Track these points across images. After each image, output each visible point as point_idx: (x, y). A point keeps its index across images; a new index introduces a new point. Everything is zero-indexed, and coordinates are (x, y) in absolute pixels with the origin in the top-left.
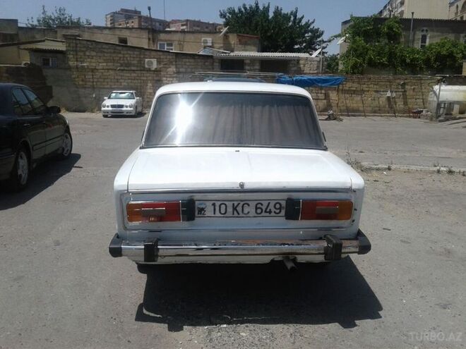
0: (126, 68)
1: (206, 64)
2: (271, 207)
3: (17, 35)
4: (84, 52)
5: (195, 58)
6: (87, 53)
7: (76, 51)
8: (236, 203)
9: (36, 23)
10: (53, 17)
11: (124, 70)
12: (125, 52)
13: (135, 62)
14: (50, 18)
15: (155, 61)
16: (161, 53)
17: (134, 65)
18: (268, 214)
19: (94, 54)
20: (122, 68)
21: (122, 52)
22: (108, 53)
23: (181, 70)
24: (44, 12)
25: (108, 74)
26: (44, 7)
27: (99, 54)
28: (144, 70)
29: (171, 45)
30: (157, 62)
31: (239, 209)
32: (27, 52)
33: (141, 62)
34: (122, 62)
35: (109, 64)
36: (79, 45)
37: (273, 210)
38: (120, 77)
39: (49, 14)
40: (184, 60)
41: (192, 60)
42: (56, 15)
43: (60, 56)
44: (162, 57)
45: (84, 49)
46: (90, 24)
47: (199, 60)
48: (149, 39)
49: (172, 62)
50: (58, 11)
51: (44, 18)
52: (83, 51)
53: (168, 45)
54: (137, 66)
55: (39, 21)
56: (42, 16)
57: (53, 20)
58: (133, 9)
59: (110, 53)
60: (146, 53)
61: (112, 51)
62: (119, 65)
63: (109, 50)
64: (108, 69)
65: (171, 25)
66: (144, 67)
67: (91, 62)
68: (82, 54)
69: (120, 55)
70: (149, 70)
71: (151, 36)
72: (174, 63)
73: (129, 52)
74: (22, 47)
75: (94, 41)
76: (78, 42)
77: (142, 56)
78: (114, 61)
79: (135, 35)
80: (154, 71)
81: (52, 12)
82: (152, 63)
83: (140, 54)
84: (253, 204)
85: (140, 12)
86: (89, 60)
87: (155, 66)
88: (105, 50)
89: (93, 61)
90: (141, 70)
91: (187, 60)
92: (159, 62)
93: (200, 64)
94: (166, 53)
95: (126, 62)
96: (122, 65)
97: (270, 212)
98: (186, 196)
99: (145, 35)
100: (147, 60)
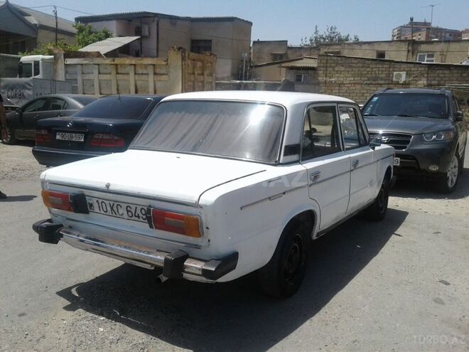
0: (373, 82)
1: (464, 75)
2: (138, 212)
3: (286, 54)
4: (334, 68)
5: (450, 69)
6: (336, 69)
7: (326, 67)
8: (112, 203)
9: (308, 42)
10: (324, 36)
11: (371, 84)
12: (375, 66)
13: (383, 76)
14: (321, 37)
15: (404, 74)
16: (412, 65)
17: (382, 79)
18: (137, 219)
19: (342, 69)
20: (368, 82)
21: (371, 66)
22: (356, 67)
23: (433, 82)
24: (316, 32)
25: (354, 88)
26: (316, 27)
27: (347, 69)
28: (392, 84)
29: (432, 56)
30: (407, 74)
31: (115, 209)
32: (285, 69)
33: (389, 75)
34: (369, 76)
35: (356, 78)
36: (330, 61)
37: (141, 215)
38: (366, 92)
39: (321, 33)
40: (437, 72)
41: (448, 72)
42: (327, 34)
43: (310, 72)
44: (412, 69)
45: (334, 65)
46: (358, 39)
47: (456, 71)
48: (409, 51)
49: (423, 74)
50: (329, 30)
51: (316, 38)
52: (332, 67)
53: (429, 56)
54: (385, 80)
55: (311, 40)
56: (315, 35)
57: (324, 39)
58: (423, 21)
59: (359, 67)
60: (396, 66)
61: (361, 65)
62: (366, 79)
63: (358, 65)
64: (354, 84)
65: (463, 35)
66: (392, 81)
67: (339, 77)
68: (331, 69)
69: (368, 69)
70: (398, 83)
71: (410, 48)
72: (426, 75)
73: (378, 66)
74: (283, 65)
75: (344, 57)
76: (329, 58)
77: (391, 69)
78: (361, 75)
79: (394, 48)
80: (402, 84)
81: (324, 32)
82: (400, 76)
83: (390, 68)
84: (124, 206)
85: (430, 24)
86: (337, 75)
87: (403, 78)
88: (354, 65)
89: (341, 76)
90: (389, 84)
91: (441, 72)
92: (408, 75)
93: (456, 75)
94: (418, 65)
95: (374, 75)
96: (368, 80)
97: (138, 217)
98: (76, 191)
99: (404, 47)
100: (395, 73)
